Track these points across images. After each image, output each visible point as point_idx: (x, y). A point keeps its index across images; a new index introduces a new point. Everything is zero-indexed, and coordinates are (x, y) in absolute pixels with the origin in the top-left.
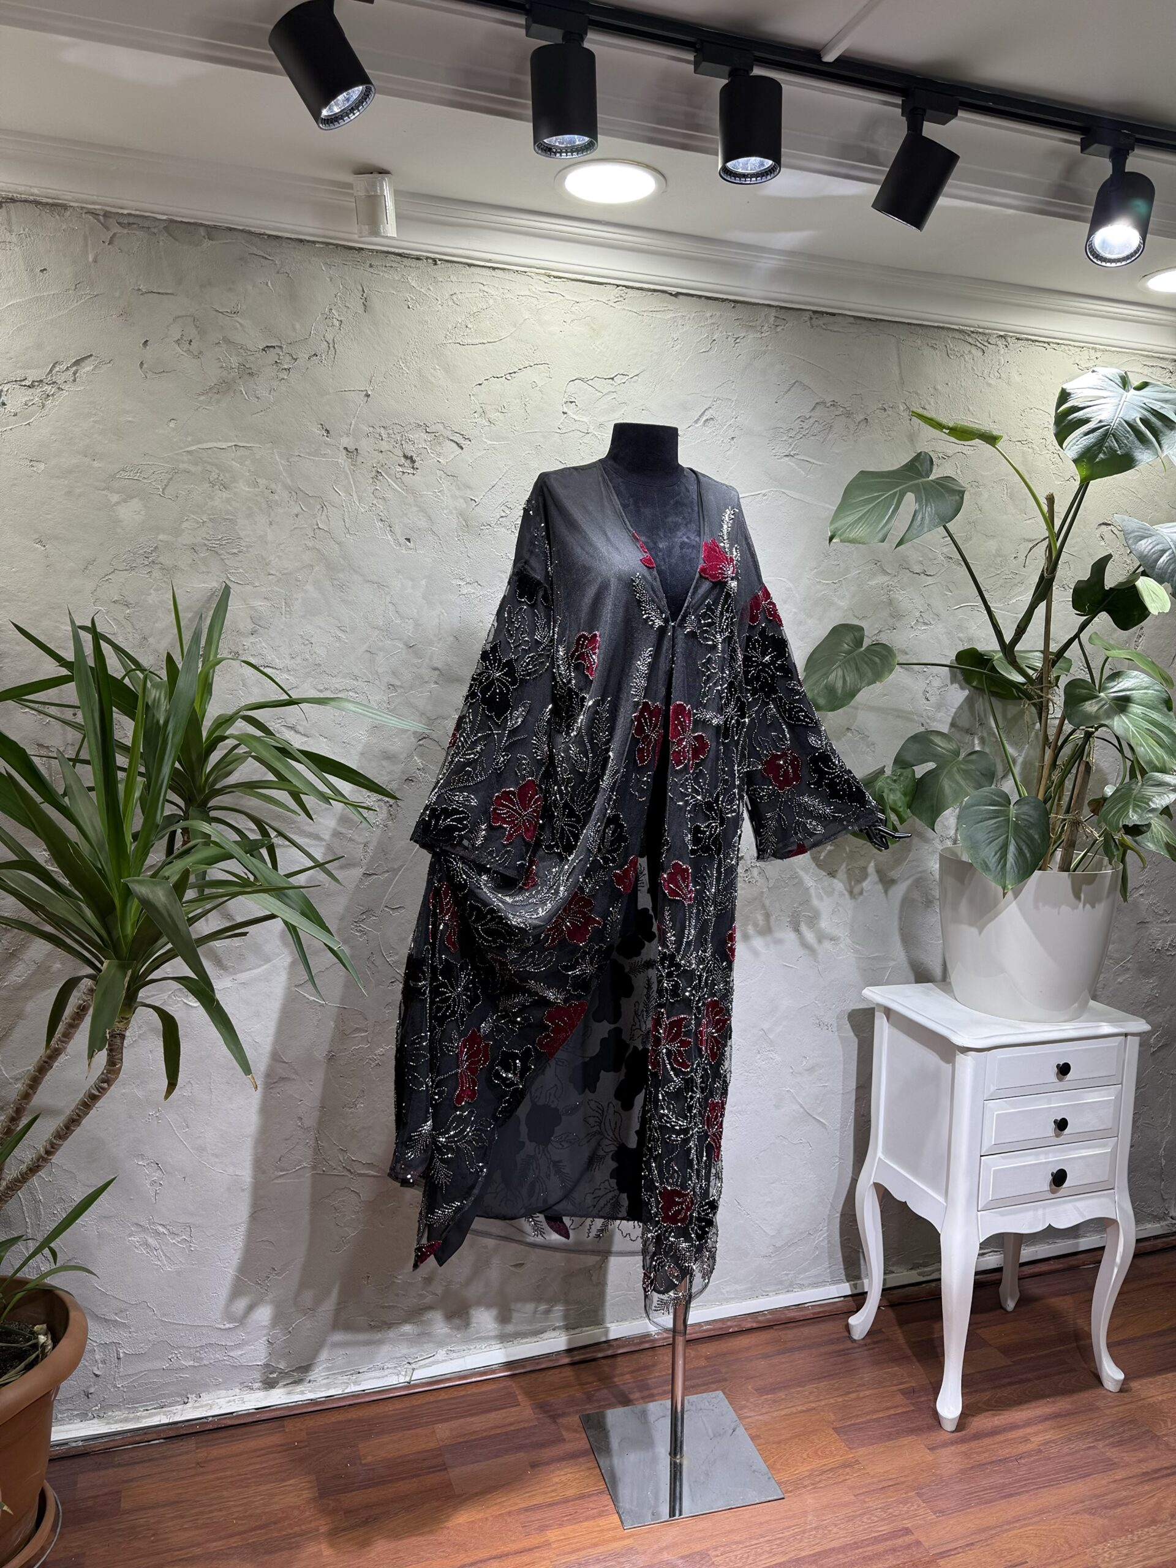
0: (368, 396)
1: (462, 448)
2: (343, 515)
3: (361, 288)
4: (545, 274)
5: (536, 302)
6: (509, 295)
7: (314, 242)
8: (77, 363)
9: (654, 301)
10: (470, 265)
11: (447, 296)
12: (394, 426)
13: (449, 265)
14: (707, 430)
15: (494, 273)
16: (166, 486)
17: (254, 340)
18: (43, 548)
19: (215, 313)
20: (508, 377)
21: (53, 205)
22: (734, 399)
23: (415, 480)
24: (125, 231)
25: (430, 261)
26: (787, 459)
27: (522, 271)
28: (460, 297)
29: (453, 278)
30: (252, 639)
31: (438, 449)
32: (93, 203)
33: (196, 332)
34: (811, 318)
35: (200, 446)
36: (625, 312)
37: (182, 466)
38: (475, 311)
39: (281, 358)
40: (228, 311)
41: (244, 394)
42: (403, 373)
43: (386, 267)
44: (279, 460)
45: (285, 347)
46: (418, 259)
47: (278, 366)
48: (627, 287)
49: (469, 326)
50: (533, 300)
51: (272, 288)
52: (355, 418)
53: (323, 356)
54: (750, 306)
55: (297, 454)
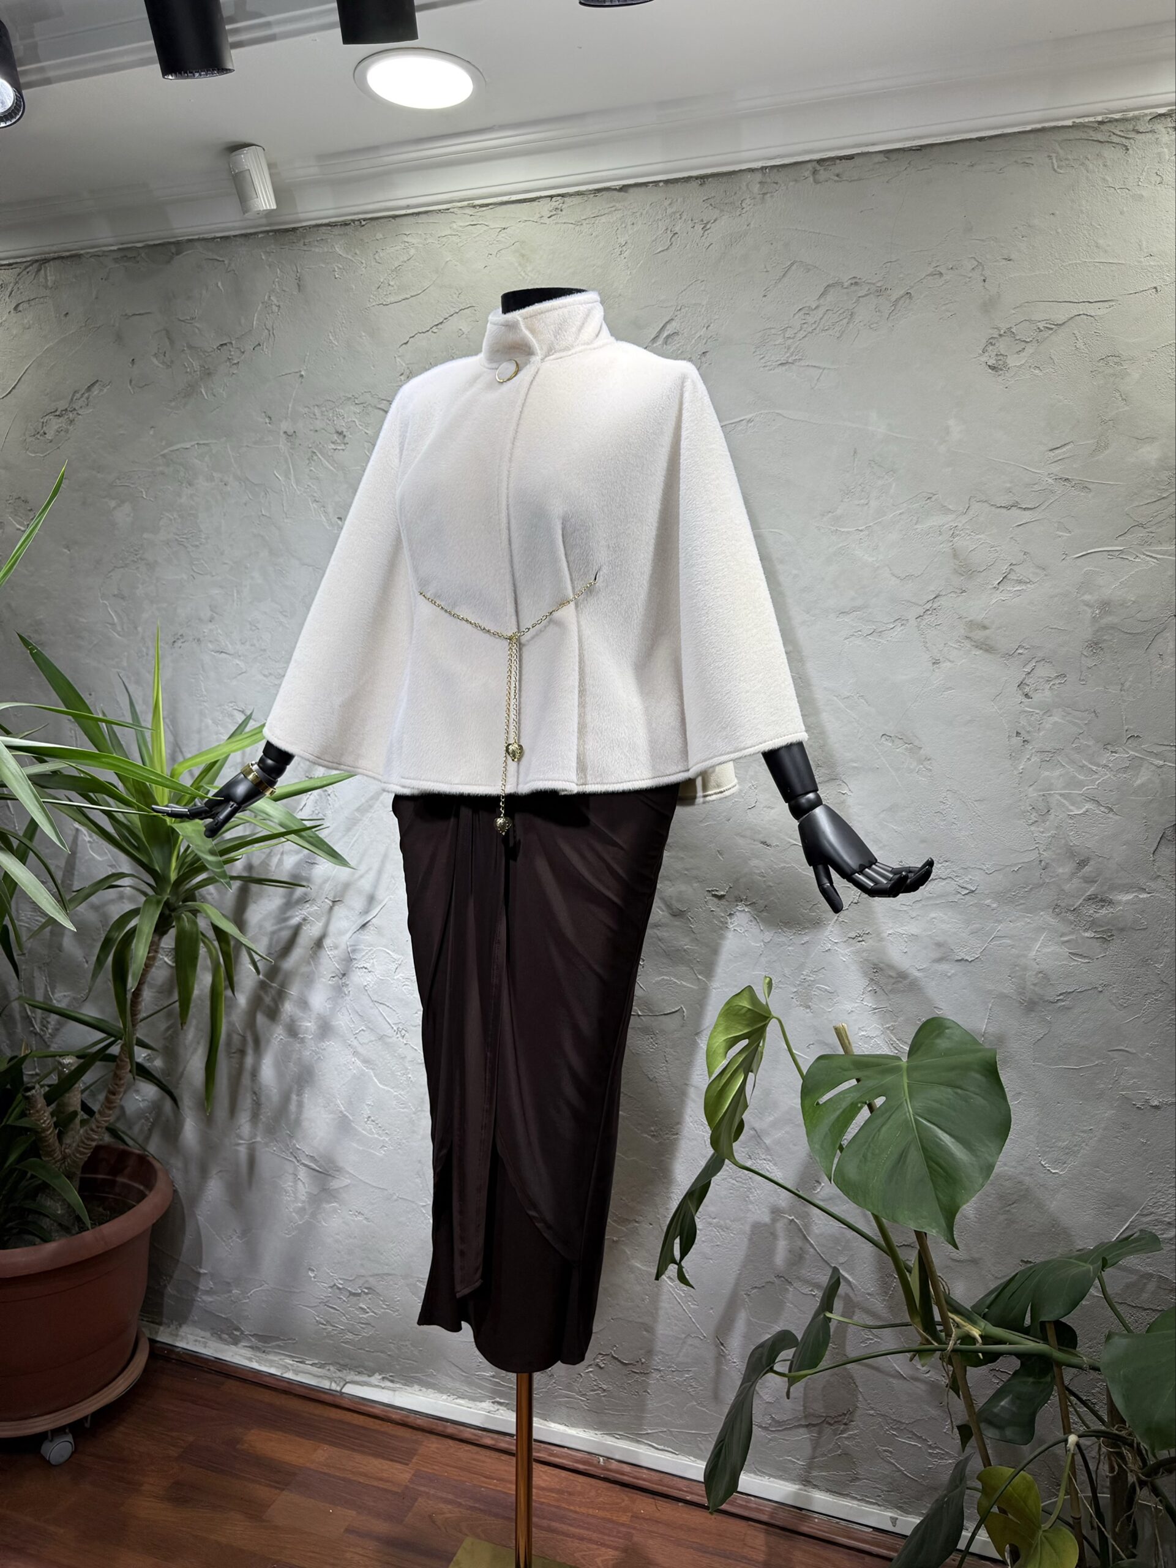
0: (302, 376)
2: (282, 499)
3: (295, 269)
4: (469, 206)
5: (458, 240)
6: (430, 240)
7: (257, 233)
8: (89, 389)
9: (600, 204)
11: (371, 255)
12: (326, 403)
13: (375, 223)
14: (670, 348)
15: (419, 219)
16: (148, 488)
17: (210, 340)
18: (68, 552)
19: (180, 322)
20: (435, 330)
21: (71, 256)
22: (704, 303)
23: (343, 456)
24: (117, 265)
25: (356, 224)
26: (784, 368)
27: (443, 209)
28: (382, 254)
29: (379, 236)
30: (211, 626)
31: (367, 420)
32: (93, 247)
33: (168, 343)
34: (815, 172)
35: (171, 449)
36: (559, 225)
37: (159, 469)
38: (396, 266)
39: (232, 353)
40: (189, 318)
41: (204, 393)
42: (333, 347)
43: (317, 241)
44: (230, 452)
45: (234, 342)
46: (346, 224)
47: (230, 362)
48: (562, 196)
49: (391, 283)
50: (454, 238)
51: (221, 287)
52: (292, 400)
53: (265, 344)
54: (725, 179)
55: (245, 444)
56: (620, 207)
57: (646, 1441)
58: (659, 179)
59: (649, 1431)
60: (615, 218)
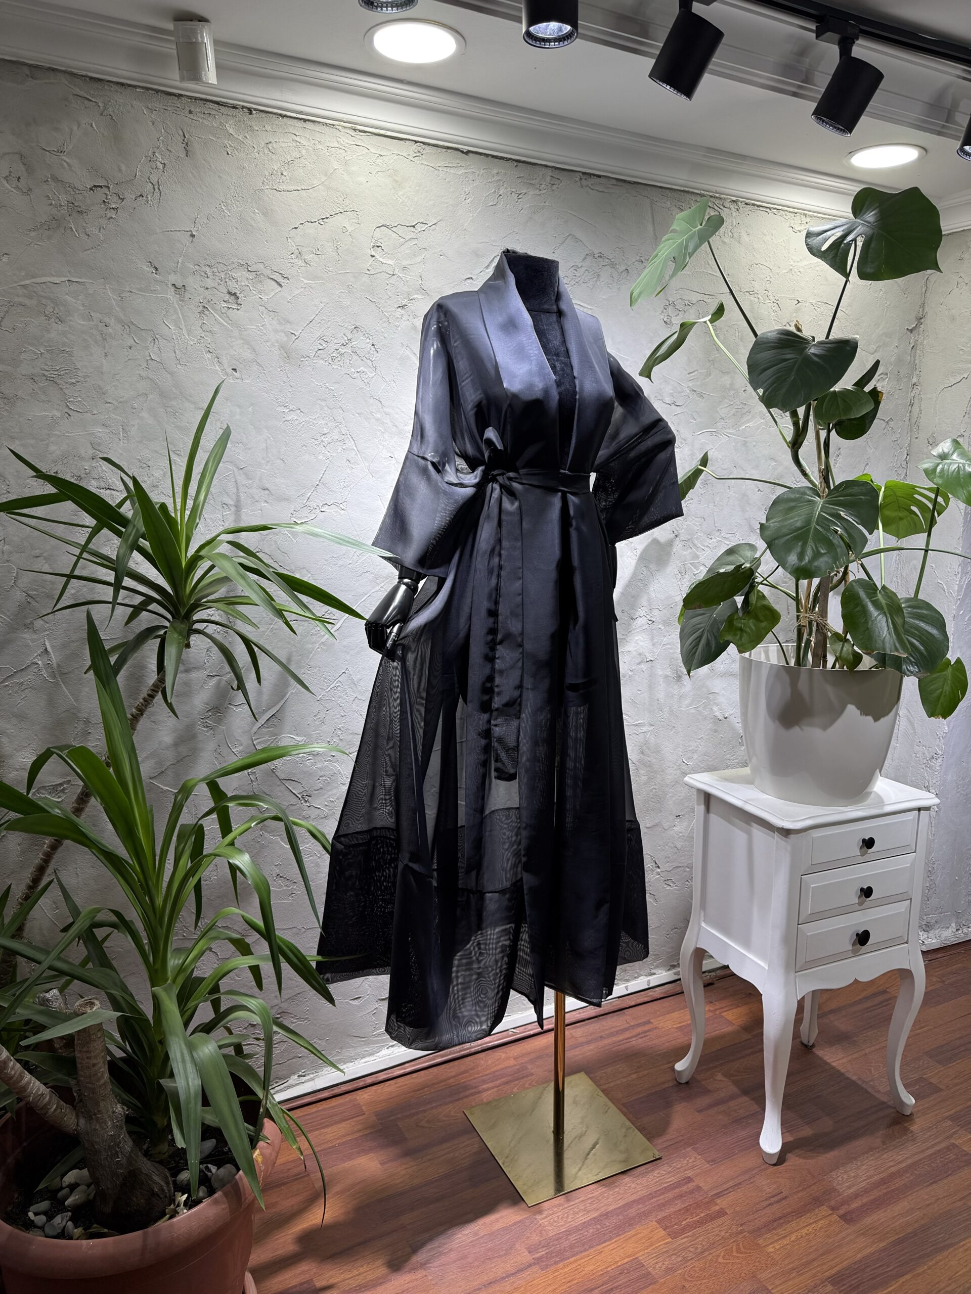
0: (193, 236)
1: (281, 286)
2: (174, 347)
3: (182, 134)
4: (351, 128)
5: (345, 154)
6: (319, 146)
7: (135, 87)
9: (450, 158)
10: (283, 116)
11: (263, 144)
12: (219, 266)
13: (264, 115)
15: (305, 125)
16: (3, 318)
17: (82, 179)
19: (42, 151)
20: (321, 222)
23: (238, 315)
25: (246, 110)
27: (329, 123)
28: (274, 145)
29: (268, 128)
30: (93, 463)
31: (259, 286)
33: (24, 169)
34: (581, 179)
35: (34, 280)
36: (423, 166)
37: (16, 299)
38: (289, 160)
39: (109, 197)
40: (54, 149)
41: (74, 230)
42: (225, 216)
43: (204, 113)
44: (111, 295)
45: (112, 187)
46: (235, 107)
47: (107, 206)
48: (424, 143)
49: (284, 174)
50: (342, 152)
51: (96, 128)
52: (182, 256)
53: (149, 197)
54: (529, 166)
55: (128, 290)
56: (465, 165)
60: (460, 172)
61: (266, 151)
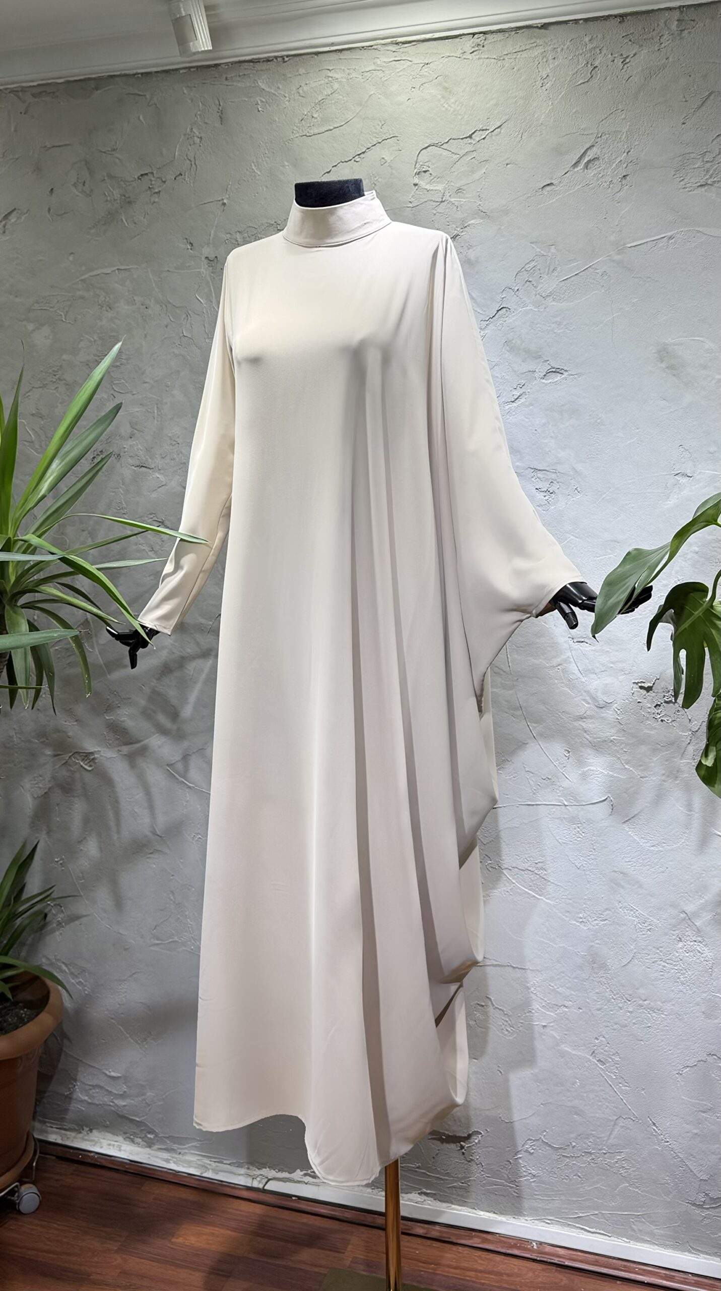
0: (224, 204)
2: (204, 321)
3: (218, 103)
4: (392, 43)
5: (382, 75)
6: (354, 75)
7: (177, 70)
8: (6, 217)
9: (521, 40)
10: (318, 53)
11: (294, 89)
12: (249, 229)
13: (297, 59)
14: (591, 173)
15: (342, 56)
16: (67, 312)
17: (131, 171)
19: (99, 153)
20: (357, 159)
22: (625, 130)
24: (36, 100)
25: (278, 60)
27: (367, 45)
28: (305, 88)
29: (302, 71)
30: (130, 442)
32: (13, 83)
33: (87, 174)
35: (91, 274)
36: (482, 60)
37: (79, 293)
38: (320, 99)
39: (153, 182)
40: (110, 149)
41: (125, 221)
42: (255, 176)
43: (239, 76)
44: (151, 277)
45: (155, 172)
46: (268, 61)
47: (151, 191)
48: (484, 33)
49: (315, 116)
50: (378, 73)
51: (143, 120)
52: (214, 228)
53: (186, 173)
54: (643, 17)
55: (166, 269)
56: (540, 44)
57: (577, 1225)
58: (579, 18)
59: (581, 1215)
60: (536, 53)
61: (297, 97)
